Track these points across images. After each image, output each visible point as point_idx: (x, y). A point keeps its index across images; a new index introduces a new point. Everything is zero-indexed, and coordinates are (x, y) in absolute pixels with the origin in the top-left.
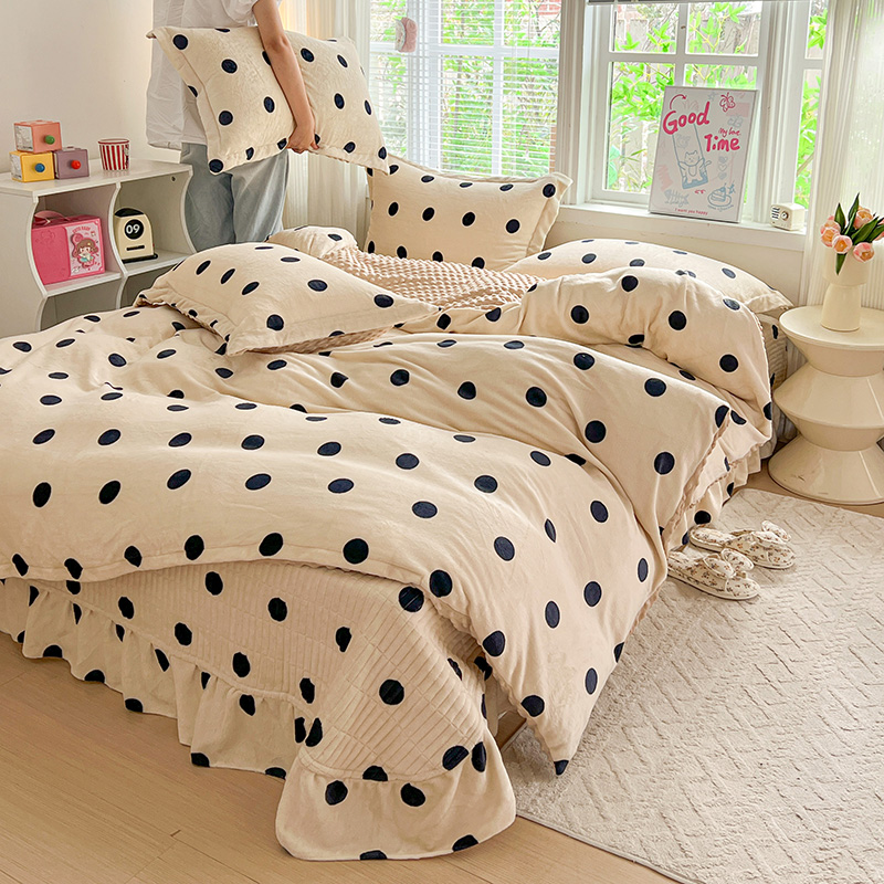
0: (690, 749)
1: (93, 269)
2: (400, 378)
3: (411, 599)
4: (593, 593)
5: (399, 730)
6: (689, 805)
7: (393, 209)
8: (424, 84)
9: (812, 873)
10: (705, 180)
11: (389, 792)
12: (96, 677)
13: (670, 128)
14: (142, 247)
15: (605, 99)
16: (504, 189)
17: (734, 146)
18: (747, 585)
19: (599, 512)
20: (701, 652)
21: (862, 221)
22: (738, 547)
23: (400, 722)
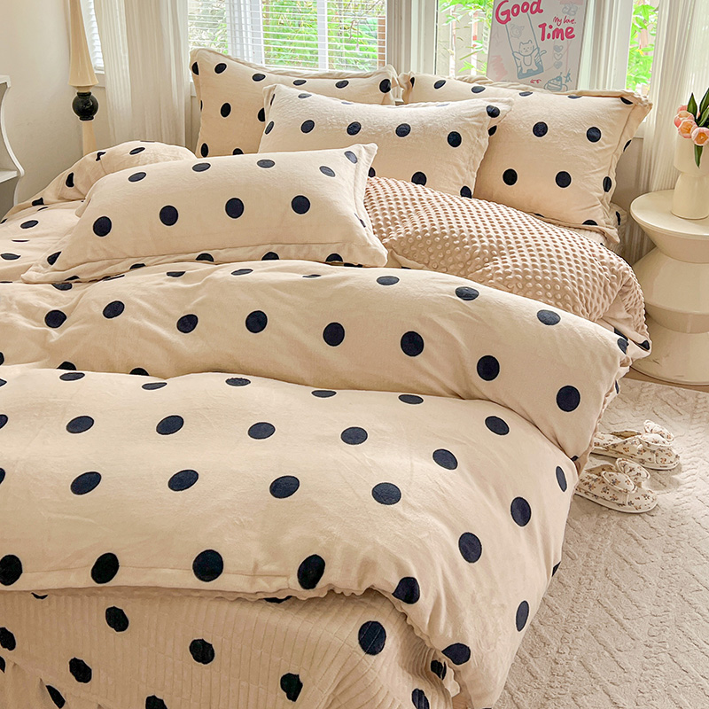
13: (503, 18)
17: (569, 34)
18: (646, 496)
22: (623, 451)
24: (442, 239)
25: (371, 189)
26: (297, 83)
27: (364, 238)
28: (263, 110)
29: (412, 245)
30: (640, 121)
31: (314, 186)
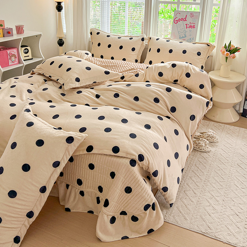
0: (204, 196)
1: (16, 63)
2: (117, 95)
3: (133, 163)
4: (177, 156)
5: (130, 201)
6: (208, 214)
7: (99, 45)
8: (105, 9)
9: (245, 232)
10: (186, 36)
11: (127, 218)
13: (176, 22)
14: (29, 56)
15: (157, 13)
16: (130, 39)
17: (194, 27)
19: (176, 132)
20: (199, 168)
21: (232, 48)
22: (203, 137)
23: (131, 198)
26: (119, 38)
30: (212, 51)
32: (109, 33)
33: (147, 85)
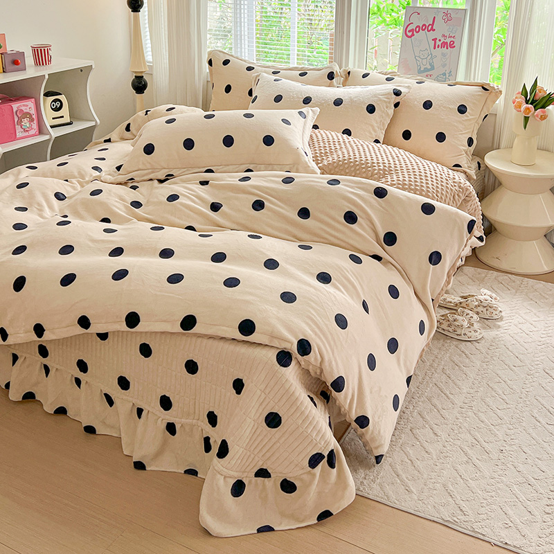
0: (458, 443)
1: (32, 132)
2: (258, 205)
3: (284, 358)
4: (393, 345)
5: (278, 444)
6: (461, 480)
7: (228, 89)
8: (244, 5)
9: (545, 522)
10: (433, 68)
11: (272, 484)
12: (61, 411)
13: (410, 34)
14: (63, 117)
15: (366, 13)
16: (301, 75)
17: (452, 45)
18: (475, 331)
19: (394, 292)
20: (452, 377)
21: (540, 95)
22: (466, 306)
23: (279, 439)
24: (354, 164)
25: (314, 136)
26: (274, 73)
27: (306, 162)
28: (251, 89)
29: (336, 168)
30: (494, 102)
31: (277, 130)
32: (252, 60)
33: (331, 182)
